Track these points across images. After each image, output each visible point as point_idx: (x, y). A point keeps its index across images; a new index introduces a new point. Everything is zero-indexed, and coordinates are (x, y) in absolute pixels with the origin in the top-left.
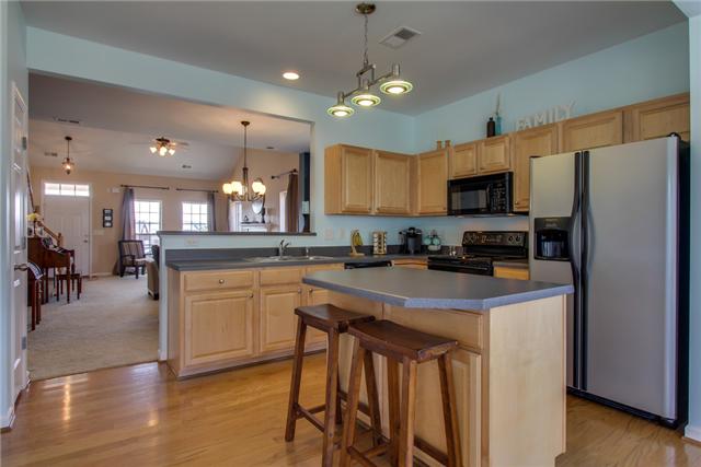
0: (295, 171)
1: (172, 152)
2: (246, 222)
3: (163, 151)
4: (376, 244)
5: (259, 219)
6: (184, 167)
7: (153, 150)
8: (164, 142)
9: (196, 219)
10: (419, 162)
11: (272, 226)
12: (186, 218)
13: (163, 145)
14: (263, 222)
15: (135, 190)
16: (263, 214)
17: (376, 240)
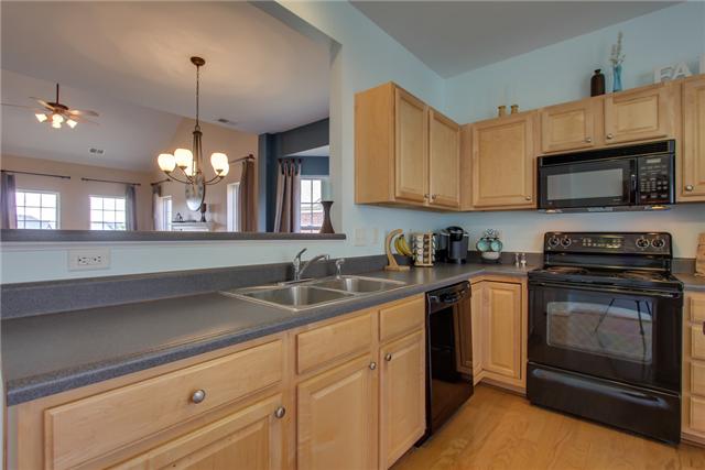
0: (251, 156)
1: (72, 124)
2: (179, 220)
3: (57, 120)
4: (420, 252)
5: (198, 217)
6: (93, 151)
7: (41, 117)
8: (59, 108)
9: (109, 217)
10: (475, 133)
11: (216, 225)
12: (95, 216)
13: (56, 112)
14: (204, 220)
15: (17, 176)
16: (204, 211)
17: (420, 245)
